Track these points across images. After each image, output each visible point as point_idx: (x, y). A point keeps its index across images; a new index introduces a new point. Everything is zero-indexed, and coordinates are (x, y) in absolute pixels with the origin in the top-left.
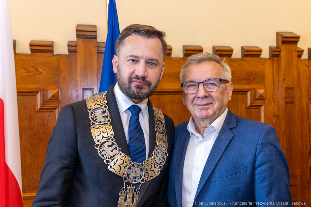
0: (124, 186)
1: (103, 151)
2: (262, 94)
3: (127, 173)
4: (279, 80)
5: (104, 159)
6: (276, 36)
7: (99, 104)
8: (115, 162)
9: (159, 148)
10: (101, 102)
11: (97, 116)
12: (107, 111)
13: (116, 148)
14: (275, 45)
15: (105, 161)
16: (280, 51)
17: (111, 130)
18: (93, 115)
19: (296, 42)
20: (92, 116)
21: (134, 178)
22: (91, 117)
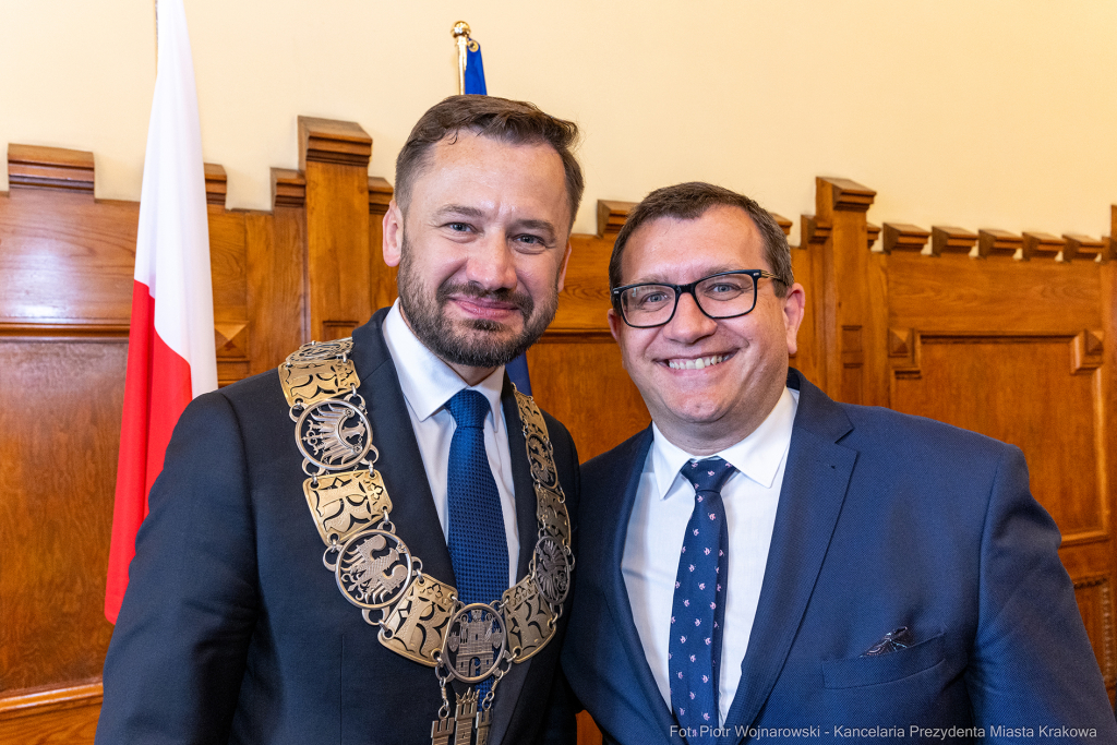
3: (449, 651)
9: (550, 537)
15: (365, 614)
20: (308, 438)
21: (474, 661)
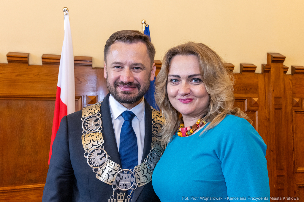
0: (113, 194)
1: (92, 159)
2: (256, 102)
3: (117, 181)
4: (269, 91)
5: (93, 167)
6: (266, 56)
7: (93, 113)
8: (104, 170)
9: (155, 152)
10: (94, 111)
11: (89, 124)
12: (100, 119)
13: (105, 156)
14: (265, 62)
15: (93, 170)
16: (270, 68)
17: (101, 138)
18: (86, 124)
19: (283, 61)
21: (124, 185)
22: (84, 126)
